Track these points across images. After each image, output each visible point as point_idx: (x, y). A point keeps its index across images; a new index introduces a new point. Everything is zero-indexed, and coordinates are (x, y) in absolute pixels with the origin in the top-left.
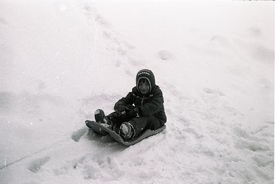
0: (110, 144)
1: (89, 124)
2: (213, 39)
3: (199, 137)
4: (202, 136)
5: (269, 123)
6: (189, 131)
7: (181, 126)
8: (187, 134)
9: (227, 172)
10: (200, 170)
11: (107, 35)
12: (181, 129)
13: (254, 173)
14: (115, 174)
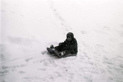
0: (55, 56)
1: (48, 49)
2: (104, 28)
3: (89, 59)
4: (90, 58)
5: (119, 56)
6: (86, 56)
7: (83, 55)
8: (85, 57)
9: (96, 69)
10: (86, 68)
11: (63, 24)
12: (83, 56)
13: (106, 70)
14: (54, 65)
